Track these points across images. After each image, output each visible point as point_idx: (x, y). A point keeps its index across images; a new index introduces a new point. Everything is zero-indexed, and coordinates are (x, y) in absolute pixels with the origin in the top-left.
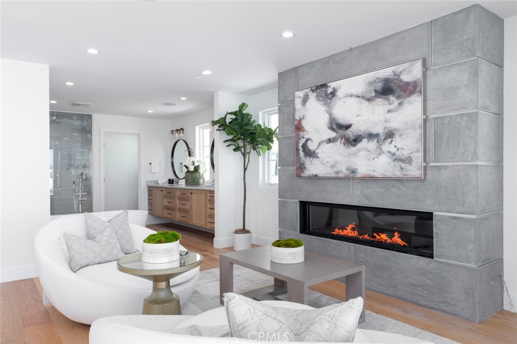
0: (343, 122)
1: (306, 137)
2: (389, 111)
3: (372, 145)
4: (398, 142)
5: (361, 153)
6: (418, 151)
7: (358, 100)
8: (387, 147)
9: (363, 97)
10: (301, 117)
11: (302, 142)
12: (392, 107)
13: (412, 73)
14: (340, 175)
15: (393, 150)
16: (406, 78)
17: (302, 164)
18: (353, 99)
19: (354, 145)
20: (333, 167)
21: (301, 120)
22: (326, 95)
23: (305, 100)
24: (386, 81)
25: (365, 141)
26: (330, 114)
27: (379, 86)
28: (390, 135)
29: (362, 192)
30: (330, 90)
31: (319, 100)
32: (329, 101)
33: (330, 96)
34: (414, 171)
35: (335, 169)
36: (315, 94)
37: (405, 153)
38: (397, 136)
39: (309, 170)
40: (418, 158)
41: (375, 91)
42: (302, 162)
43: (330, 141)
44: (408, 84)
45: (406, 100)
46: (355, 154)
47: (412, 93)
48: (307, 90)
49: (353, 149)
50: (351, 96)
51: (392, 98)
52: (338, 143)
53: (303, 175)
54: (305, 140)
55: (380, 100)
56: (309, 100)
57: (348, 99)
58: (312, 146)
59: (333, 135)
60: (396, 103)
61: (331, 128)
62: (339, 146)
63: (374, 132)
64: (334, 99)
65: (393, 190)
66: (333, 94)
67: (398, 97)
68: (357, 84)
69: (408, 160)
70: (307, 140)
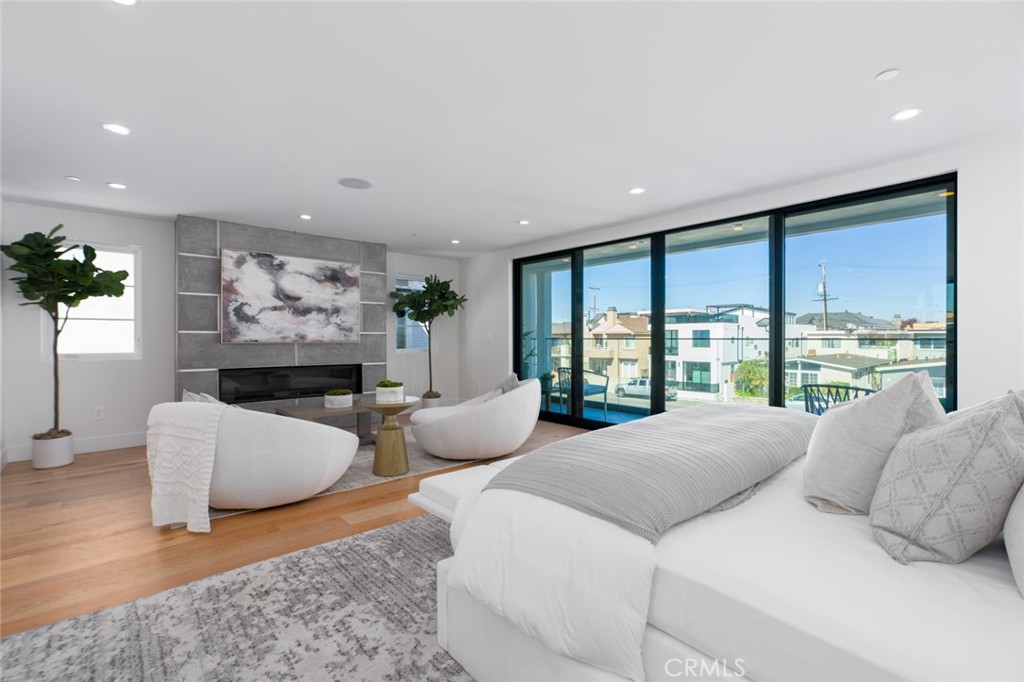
0: (292, 294)
1: (241, 301)
2: (336, 294)
3: (322, 317)
4: (342, 317)
5: (311, 322)
6: (357, 324)
7: (307, 278)
8: (334, 319)
9: (313, 278)
10: (234, 279)
11: (233, 306)
12: (339, 291)
13: (354, 271)
14: (288, 340)
15: (339, 322)
16: (348, 273)
17: (234, 329)
18: (303, 277)
19: (304, 315)
20: (278, 333)
21: (232, 282)
22: (271, 265)
23: (240, 262)
24: (334, 271)
25: (314, 313)
26: (277, 285)
27: (329, 273)
28: (337, 311)
29: (306, 354)
30: (276, 262)
31: (261, 267)
32: (275, 272)
33: (277, 267)
34: (354, 337)
35: (282, 335)
36: (256, 260)
37: (348, 325)
38: (342, 312)
39: (245, 336)
40: (357, 328)
41: (325, 276)
42: (234, 327)
43: (275, 308)
44: (350, 278)
45: (348, 289)
46: (305, 323)
47: (353, 285)
48: (244, 253)
49: (302, 318)
50: (301, 274)
51: (338, 285)
52: (286, 312)
53: (234, 340)
54: (239, 303)
55: (328, 284)
56: (245, 264)
57: (298, 275)
58: (249, 311)
59: (279, 303)
60: (342, 289)
61: (277, 296)
62: (287, 315)
63: (324, 306)
64: (281, 271)
65: (335, 351)
66: (281, 266)
67: (343, 285)
68: (310, 265)
69: (350, 330)
70: (242, 304)
